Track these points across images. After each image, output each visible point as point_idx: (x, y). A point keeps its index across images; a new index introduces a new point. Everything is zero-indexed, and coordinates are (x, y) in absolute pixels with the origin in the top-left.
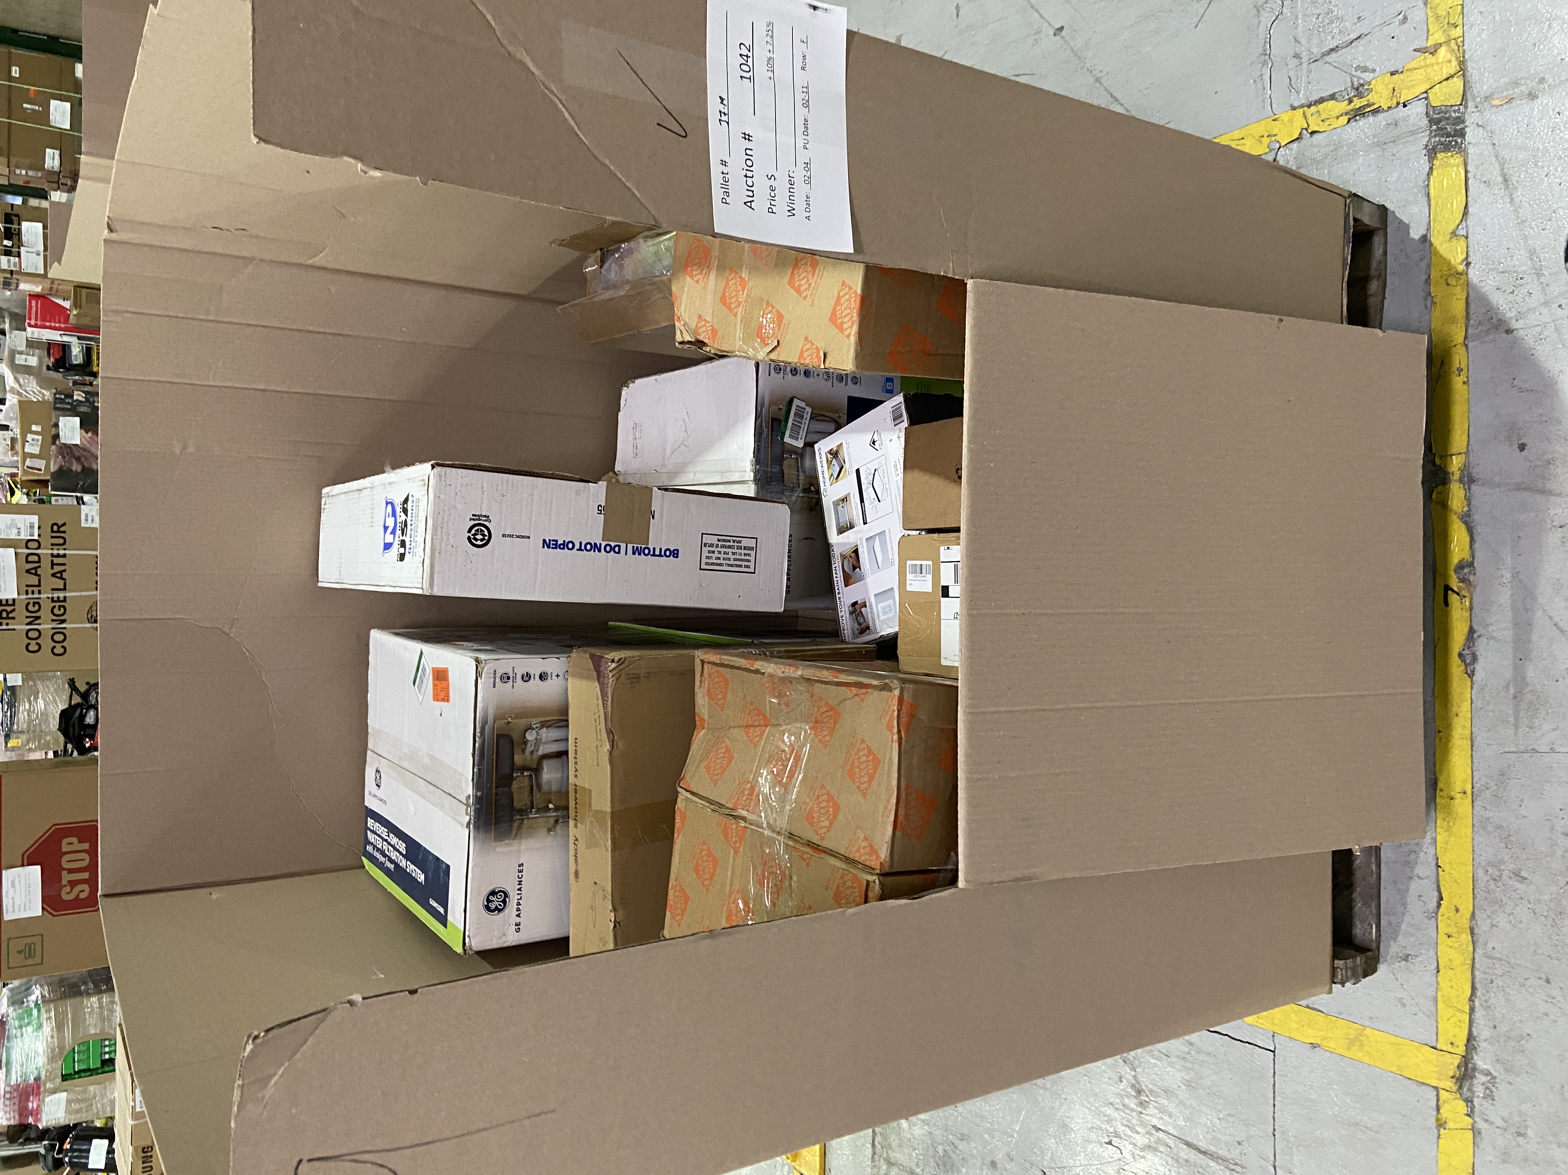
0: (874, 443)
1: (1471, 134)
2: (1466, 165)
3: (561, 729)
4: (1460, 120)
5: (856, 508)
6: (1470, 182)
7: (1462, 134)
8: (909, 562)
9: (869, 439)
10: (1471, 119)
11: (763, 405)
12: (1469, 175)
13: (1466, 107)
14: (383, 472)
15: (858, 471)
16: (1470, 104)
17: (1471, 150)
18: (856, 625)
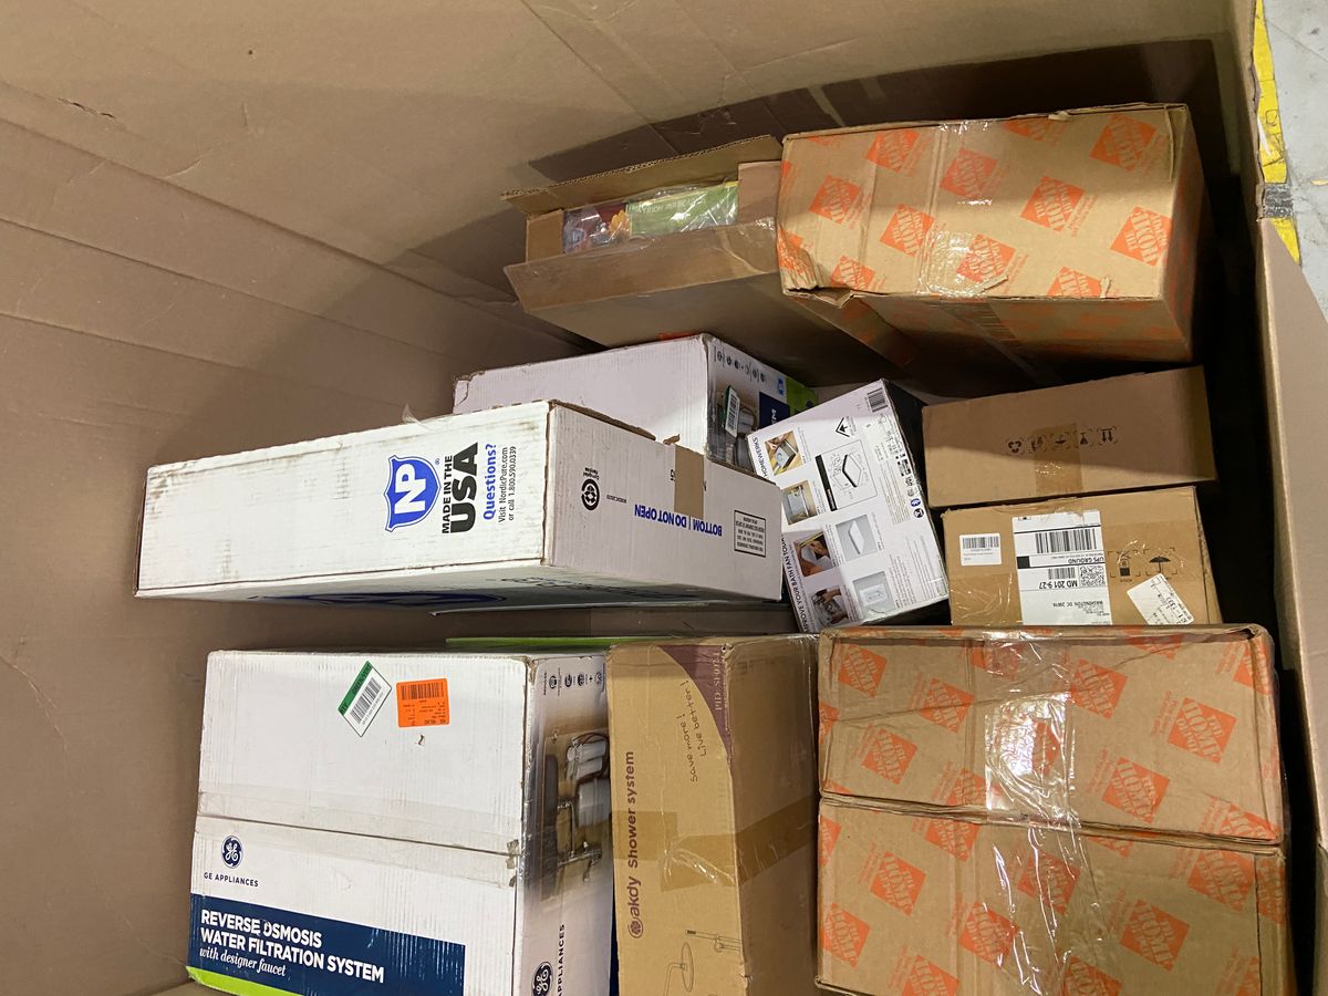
0: (842, 429)
1: (1297, 206)
2: (1295, 228)
3: (597, 744)
4: (1286, 194)
5: (819, 494)
6: (1301, 241)
7: (1289, 205)
8: (961, 537)
9: (836, 424)
10: (1295, 195)
11: (712, 390)
12: (1300, 236)
13: (1290, 185)
14: (402, 422)
15: (819, 459)
16: (1294, 183)
17: (1299, 217)
18: (826, 614)
